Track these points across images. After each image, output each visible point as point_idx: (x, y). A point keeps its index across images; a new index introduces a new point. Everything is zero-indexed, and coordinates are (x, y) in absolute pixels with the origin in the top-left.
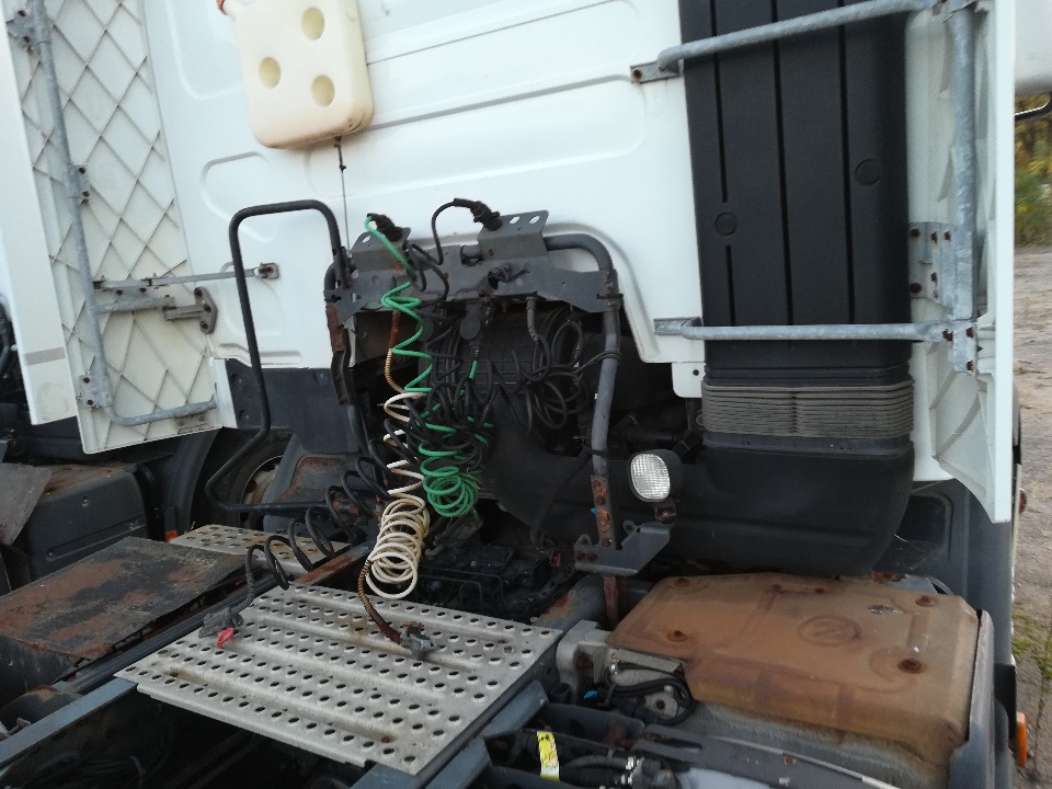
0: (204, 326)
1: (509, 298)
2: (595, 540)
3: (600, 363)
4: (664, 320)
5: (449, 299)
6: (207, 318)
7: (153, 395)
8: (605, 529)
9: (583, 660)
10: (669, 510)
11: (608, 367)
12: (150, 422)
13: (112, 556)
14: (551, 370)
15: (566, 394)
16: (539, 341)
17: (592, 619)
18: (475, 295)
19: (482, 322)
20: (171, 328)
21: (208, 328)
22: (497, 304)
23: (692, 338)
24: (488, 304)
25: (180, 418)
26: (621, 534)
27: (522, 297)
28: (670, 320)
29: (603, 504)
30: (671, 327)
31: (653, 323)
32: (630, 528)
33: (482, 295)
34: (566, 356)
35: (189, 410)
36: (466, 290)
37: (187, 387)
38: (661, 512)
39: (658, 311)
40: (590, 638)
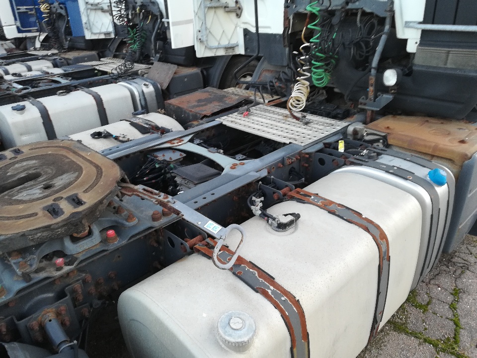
0: (237, 15)
1: (352, 10)
2: (367, 98)
3: (381, 36)
4: (409, 22)
5: (330, 9)
6: (239, 12)
7: (218, 39)
8: (371, 95)
9: (355, 132)
10: (394, 90)
11: (384, 38)
12: (217, 48)
13: (205, 92)
14: (362, 38)
15: (367, 47)
16: (360, 26)
17: (361, 122)
18: (340, 8)
19: (341, 18)
20: (226, 14)
21: (238, 16)
22: (347, 11)
23: (417, 29)
24: (344, 12)
25: (227, 48)
26: (376, 97)
27: (357, 9)
28: (411, 22)
29: (372, 86)
30: (411, 24)
31: (404, 23)
32: (379, 95)
33: (342, 8)
34: (369, 33)
35: (230, 46)
36: (337, 6)
37: (229, 37)
38: (391, 90)
39: (407, 18)
40: (359, 126)
